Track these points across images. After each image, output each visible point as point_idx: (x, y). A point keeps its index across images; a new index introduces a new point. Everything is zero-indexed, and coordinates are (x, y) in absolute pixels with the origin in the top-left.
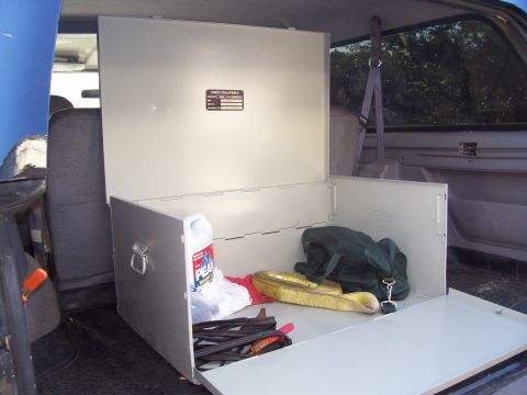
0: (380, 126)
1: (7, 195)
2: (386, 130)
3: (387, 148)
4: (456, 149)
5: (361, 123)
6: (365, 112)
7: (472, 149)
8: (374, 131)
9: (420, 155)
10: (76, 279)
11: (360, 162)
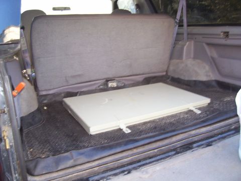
0: (185, 24)
1: (5, 51)
2: (188, 26)
3: (188, 34)
4: (220, 35)
5: (176, 22)
6: (178, 17)
7: (227, 34)
8: (182, 26)
9: (203, 37)
10: (46, 90)
11: (175, 40)
